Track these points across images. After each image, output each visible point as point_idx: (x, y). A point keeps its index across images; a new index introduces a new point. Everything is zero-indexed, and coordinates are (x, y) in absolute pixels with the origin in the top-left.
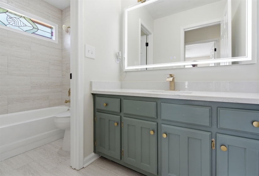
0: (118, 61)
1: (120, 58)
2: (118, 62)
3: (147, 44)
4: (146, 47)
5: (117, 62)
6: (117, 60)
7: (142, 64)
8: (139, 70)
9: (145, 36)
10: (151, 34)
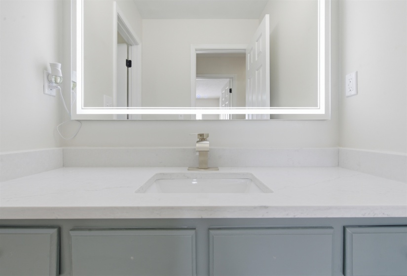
0: (51, 88)
1: (59, 80)
2: (54, 92)
3: (129, 64)
4: (126, 67)
5: (47, 91)
6: (49, 86)
7: (119, 105)
8: (115, 118)
9: (125, 47)
10: (137, 44)
